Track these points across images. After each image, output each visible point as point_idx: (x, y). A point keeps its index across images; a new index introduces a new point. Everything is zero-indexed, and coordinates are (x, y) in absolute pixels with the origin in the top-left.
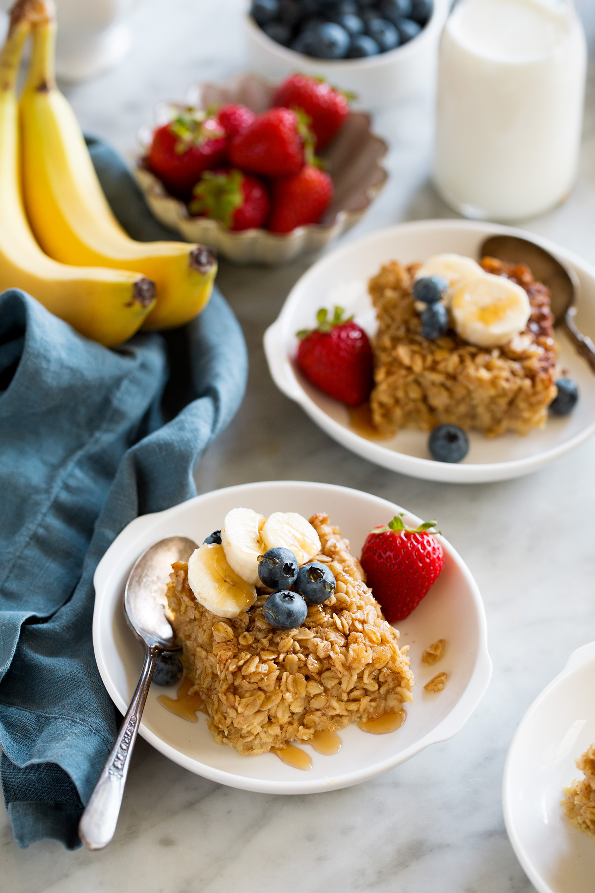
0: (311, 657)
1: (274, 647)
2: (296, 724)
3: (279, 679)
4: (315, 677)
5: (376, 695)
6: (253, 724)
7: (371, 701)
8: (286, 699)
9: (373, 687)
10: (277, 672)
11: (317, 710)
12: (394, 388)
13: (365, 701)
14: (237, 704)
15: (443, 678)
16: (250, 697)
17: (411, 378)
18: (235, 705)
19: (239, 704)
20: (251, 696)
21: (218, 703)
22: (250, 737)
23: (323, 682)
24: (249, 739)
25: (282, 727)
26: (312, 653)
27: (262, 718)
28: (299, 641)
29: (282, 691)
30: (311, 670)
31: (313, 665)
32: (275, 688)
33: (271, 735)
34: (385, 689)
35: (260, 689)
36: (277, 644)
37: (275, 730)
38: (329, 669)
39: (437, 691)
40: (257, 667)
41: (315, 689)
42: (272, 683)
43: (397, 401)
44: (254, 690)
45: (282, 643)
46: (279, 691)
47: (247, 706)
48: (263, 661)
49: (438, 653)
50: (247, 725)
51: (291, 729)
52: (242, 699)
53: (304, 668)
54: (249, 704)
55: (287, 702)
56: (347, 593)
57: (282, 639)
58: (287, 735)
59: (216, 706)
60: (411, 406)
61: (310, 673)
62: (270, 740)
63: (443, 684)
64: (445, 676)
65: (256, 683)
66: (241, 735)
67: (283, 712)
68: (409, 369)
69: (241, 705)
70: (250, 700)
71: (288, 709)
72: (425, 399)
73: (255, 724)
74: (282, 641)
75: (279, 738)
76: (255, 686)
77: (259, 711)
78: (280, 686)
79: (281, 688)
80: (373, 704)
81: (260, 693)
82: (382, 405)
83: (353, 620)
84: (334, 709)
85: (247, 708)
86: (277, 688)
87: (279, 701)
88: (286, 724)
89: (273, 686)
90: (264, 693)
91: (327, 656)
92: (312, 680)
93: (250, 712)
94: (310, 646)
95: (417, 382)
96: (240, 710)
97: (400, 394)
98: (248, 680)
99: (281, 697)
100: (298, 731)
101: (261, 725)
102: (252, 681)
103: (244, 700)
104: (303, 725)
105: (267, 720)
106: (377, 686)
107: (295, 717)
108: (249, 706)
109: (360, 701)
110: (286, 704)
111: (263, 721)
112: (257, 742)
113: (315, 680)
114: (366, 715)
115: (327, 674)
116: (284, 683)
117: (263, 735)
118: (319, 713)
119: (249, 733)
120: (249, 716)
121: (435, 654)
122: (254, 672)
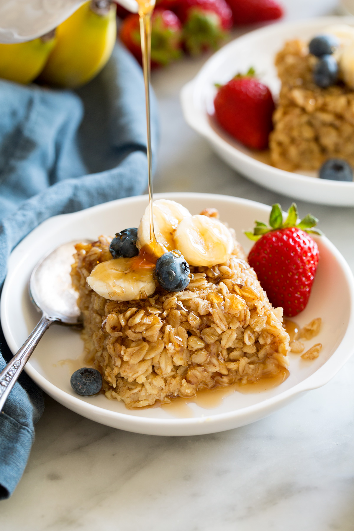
0: (192, 313)
1: (160, 305)
2: (178, 378)
3: (162, 330)
4: (196, 332)
5: (254, 359)
6: (137, 372)
7: (250, 363)
8: (169, 349)
9: (251, 349)
10: (161, 324)
11: (199, 365)
12: (289, 129)
13: (244, 361)
14: (122, 353)
15: (318, 347)
16: (135, 347)
17: (305, 119)
18: (121, 354)
19: (125, 353)
20: (137, 345)
21: (109, 358)
22: (136, 388)
23: (203, 337)
24: (135, 391)
25: (165, 380)
26: (193, 311)
27: (146, 367)
28: (184, 302)
29: (165, 343)
30: (192, 325)
31: (194, 321)
32: (158, 339)
33: (155, 386)
34: (263, 353)
35: (144, 339)
36: (163, 303)
37: (158, 382)
38: (209, 326)
39: (312, 359)
40: (142, 319)
41: (196, 344)
42: (155, 334)
43: (293, 141)
44: (139, 340)
45: (167, 302)
46: (162, 342)
47: (132, 355)
48: (148, 314)
49: (315, 328)
50: (132, 373)
51: (174, 382)
52: (127, 349)
53: (186, 323)
54: (134, 354)
55: (170, 352)
56: (230, 266)
57: (167, 298)
58: (171, 388)
59: (107, 362)
60: (304, 146)
61: (192, 329)
62: (155, 392)
63: (318, 352)
64: (320, 346)
65: (141, 333)
66: (128, 387)
67: (166, 362)
68: (303, 110)
69: (126, 354)
70: (135, 350)
71: (171, 361)
72: (317, 139)
73: (140, 373)
74: (167, 300)
75: (164, 391)
76: (140, 337)
77: (143, 360)
78: (163, 338)
79: (164, 339)
80: (252, 366)
81: (145, 344)
82: (280, 144)
83: (233, 285)
84: (215, 366)
85: (132, 357)
86: (160, 339)
87: (162, 351)
88: (169, 377)
89: (156, 337)
90: (148, 344)
91: (206, 313)
92: (194, 335)
93: (134, 361)
94: (191, 304)
95: (310, 124)
96: (125, 358)
97: (295, 133)
98: (133, 330)
99: (163, 347)
100: (181, 385)
101: (146, 375)
102: (137, 331)
103: (129, 350)
104: (186, 378)
105: (151, 370)
106: (254, 350)
107: (178, 371)
108: (134, 356)
109: (239, 361)
110: (169, 355)
111: (147, 370)
112: (143, 393)
113: (197, 336)
114: (246, 377)
115: (207, 330)
116: (167, 336)
117: (147, 386)
118: (200, 369)
119: (135, 383)
120: (134, 365)
121: (312, 329)
122: (139, 323)
